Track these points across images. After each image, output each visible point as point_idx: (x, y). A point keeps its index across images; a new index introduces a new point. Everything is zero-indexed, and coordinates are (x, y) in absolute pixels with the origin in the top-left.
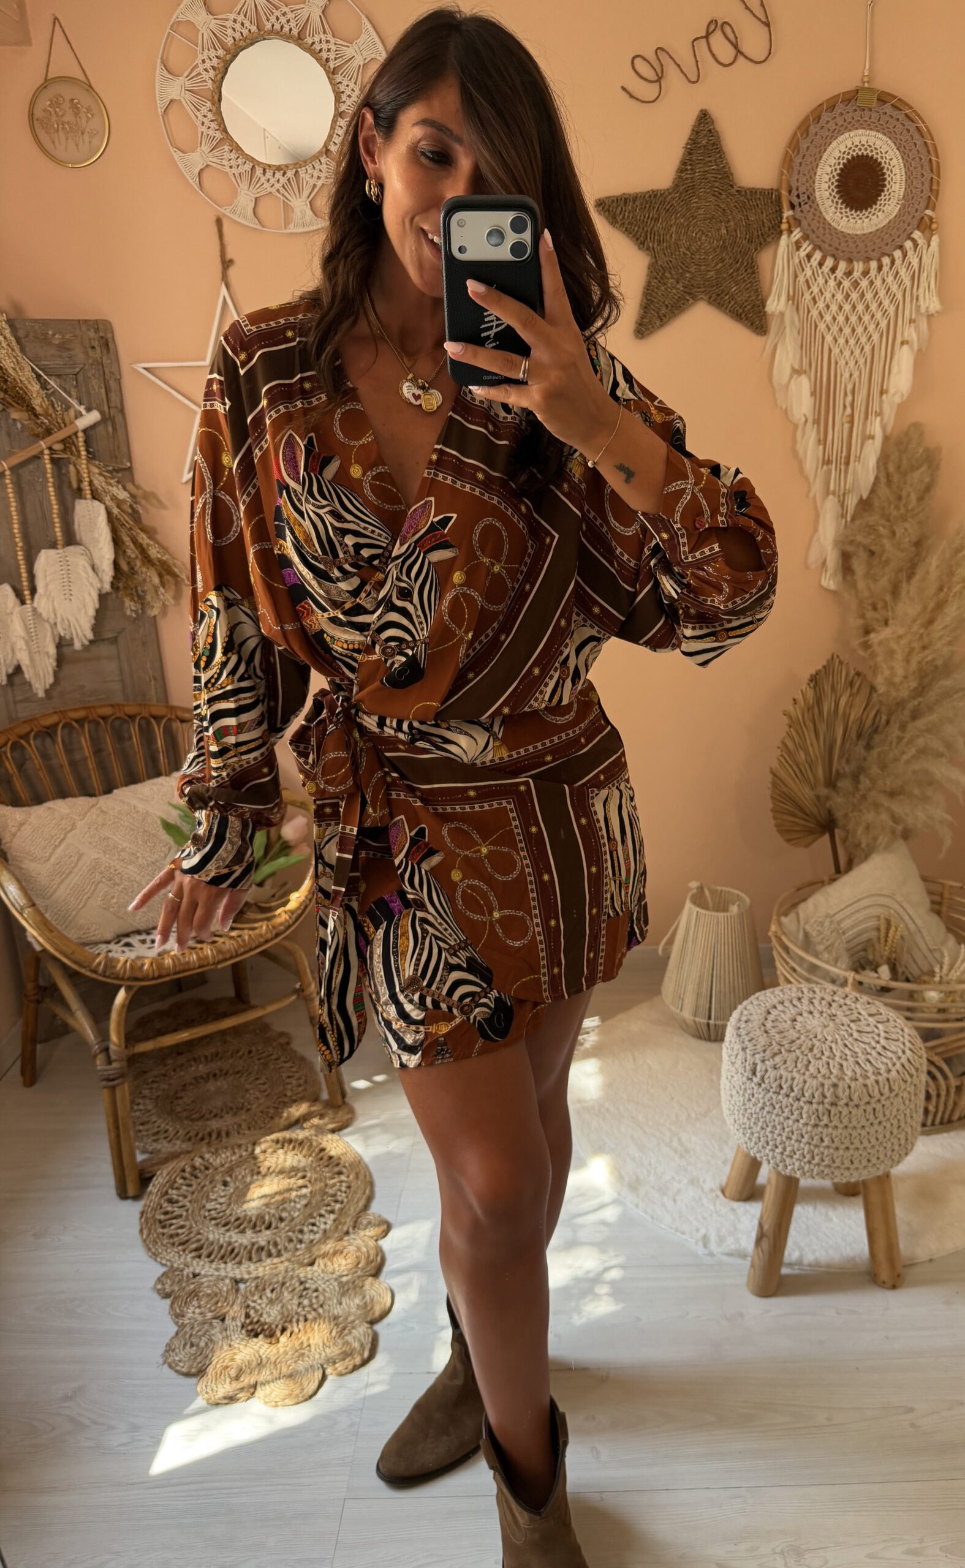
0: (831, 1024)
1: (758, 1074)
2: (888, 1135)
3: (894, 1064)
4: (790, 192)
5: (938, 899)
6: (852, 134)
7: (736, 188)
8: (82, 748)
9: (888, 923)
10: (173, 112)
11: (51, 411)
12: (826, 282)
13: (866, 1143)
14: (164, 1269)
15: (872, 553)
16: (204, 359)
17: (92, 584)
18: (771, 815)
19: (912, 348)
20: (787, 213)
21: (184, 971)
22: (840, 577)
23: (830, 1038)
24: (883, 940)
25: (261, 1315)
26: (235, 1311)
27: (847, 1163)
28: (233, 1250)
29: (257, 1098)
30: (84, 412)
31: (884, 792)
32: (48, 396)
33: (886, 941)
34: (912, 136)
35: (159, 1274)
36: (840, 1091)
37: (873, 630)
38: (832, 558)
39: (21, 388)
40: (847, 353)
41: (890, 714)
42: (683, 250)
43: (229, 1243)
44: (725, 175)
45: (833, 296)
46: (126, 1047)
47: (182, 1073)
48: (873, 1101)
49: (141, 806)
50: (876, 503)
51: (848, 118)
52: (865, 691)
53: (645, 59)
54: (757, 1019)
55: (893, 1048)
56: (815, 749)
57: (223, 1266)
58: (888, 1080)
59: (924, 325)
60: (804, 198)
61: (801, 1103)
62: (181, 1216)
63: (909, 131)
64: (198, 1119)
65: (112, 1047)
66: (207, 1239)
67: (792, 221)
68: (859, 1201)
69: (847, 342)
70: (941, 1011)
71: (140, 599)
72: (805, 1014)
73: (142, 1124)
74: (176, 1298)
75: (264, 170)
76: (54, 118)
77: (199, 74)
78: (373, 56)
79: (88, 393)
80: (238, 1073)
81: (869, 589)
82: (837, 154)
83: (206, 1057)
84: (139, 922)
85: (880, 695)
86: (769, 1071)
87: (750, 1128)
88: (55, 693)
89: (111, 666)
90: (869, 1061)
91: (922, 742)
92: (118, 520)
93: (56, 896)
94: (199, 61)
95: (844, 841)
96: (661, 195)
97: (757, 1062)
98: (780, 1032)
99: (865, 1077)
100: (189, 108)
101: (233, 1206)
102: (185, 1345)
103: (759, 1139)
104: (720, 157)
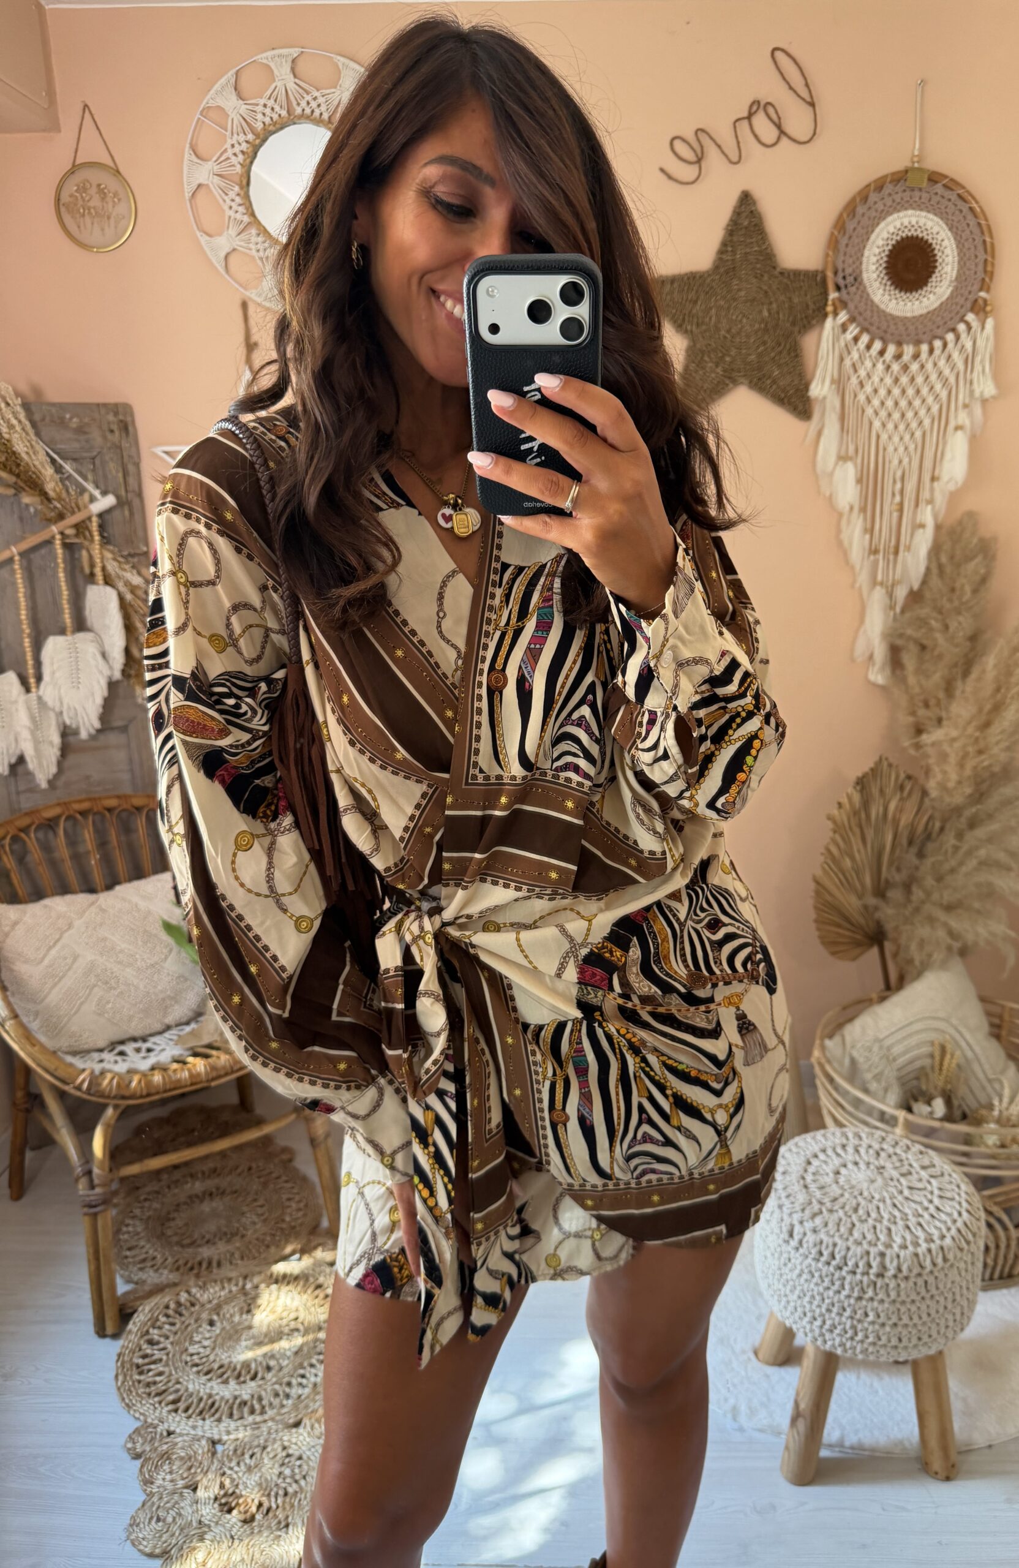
0: (880, 1181)
1: (797, 1237)
2: (941, 1310)
3: (949, 1229)
4: (836, 273)
5: (997, 1021)
6: (901, 214)
7: (778, 270)
8: (84, 841)
9: (943, 1050)
10: (201, 196)
11: (64, 495)
12: (874, 365)
13: (916, 1320)
14: (138, 1424)
15: (923, 647)
17: (101, 672)
18: (813, 926)
19: (965, 433)
20: (833, 295)
21: (175, 1089)
22: (888, 671)
23: (877, 1196)
24: (937, 1068)
25: (237, 1486)
26: (210, 1481)
27: (894, 1341)
28: (213, 1404)
29: (254, 1223)
30: (99, 496)
31: (941, 905)
32: (62, 480)
33: (941, 1069)
34: (964, 217)
35: (131, 1431)
37: (926, 730)
38: (880, 652)
39: (34, 473)
40: (896, 439)
41: (944, 821)
42: (723, 332)
43: (210, 1396)
44: (767, 256)
45: (882, 380)
46: (111, 1170)
47: (176, 1191)
48: (925, 1273)
49: (143, 904)
50: (928, 595)
51: (897, 198)
52: (916, 797)
53: (685, 140)
55: (948, 1210)
56: (862, 854)
57: (200, 1423)
58: (942, 1248)
59: (978, 410)
60: (850, 279)
61: (844, 1273)
62: (161, 1360)
63: (961, 211)
64: (190, 1245)
65: (96, 1171)
66: (187, 1390)
67: (838, 303)
69: (896, 427)
72: (850, 1166)
73: (130, 1249)
74: (147, 1460)
76: (80, 202)
77: (228, 158)
79: (105, 477)
80: (235, 1192)
81: (921, 686)
82: (886, 235)
83: (203, 1173)
84: (136, 1029)
85: (932, 800)
86: (809, 1233)
87: (786, 1296)
88: (60, 783)
89: (120, 756)
90: (920, 1225)
91: (982, 853)
92: (132, 606)
93: (47, 1000)
94: (228, 145)
95: (895, 955)
96: (701, 277)
97: (796, 1223)
98: (822, 1188)
99: (916, 1244)
100: (217, 192)
101: (218, 1351)
102: (151, 1518)
103: (796, 1309)
104: (763, 238)
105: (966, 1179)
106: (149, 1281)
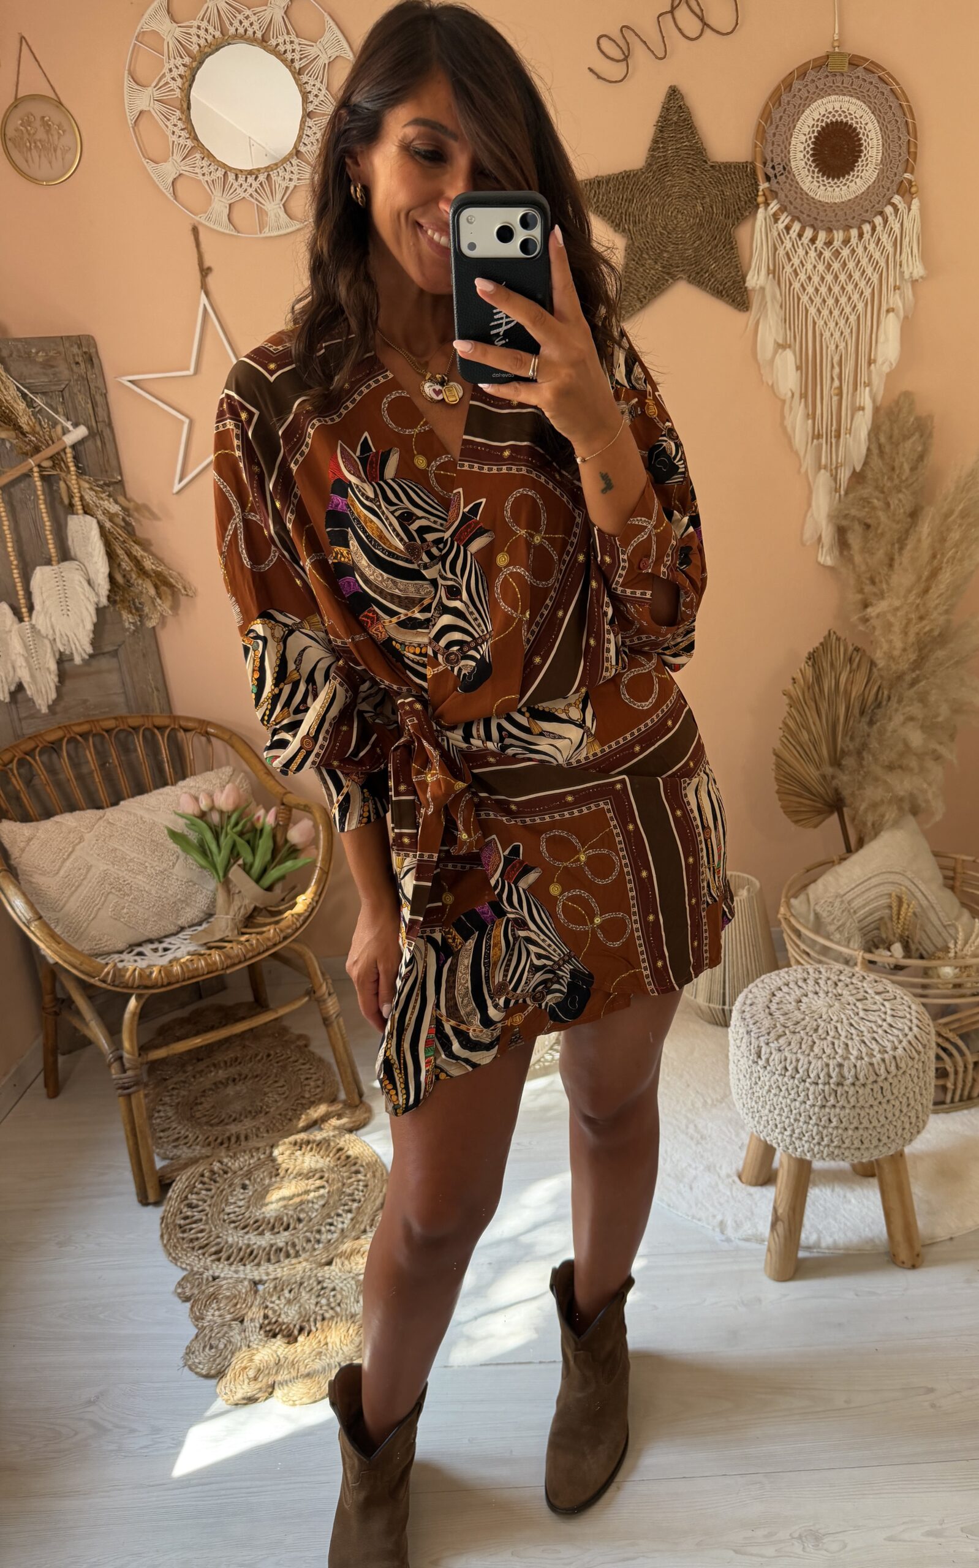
0: (837, 1004)
1: (763, 1057)
2: (897, 1113)
3: (901, 1042)
4: (765, 164)
5: (951, 874)
6: (825, 100)
7: (709, 163)
8: (88, 762)
9: (900, 900)
10: (143, 121)
11: (38, 428)
12: (807, 253)
13: (875, 1123)
14: (185, 1273)
15: (868, 526)
16: (188, 369)
17: (88, 598)
18: (776, 796)
19: (897, 316)
20: (763, 186)
21: (193, 977)
22: (836, 553)
23: (835, 1018)
24: (894, 917)
25: (279, 1315)
26: (255, 1314)
27: (857, 1143)
28: (252, 1252)
29: (276, 1101)
30: (71, 428)
32: (34, 414)
33: (898, 918)
34: (886, 98)
35: (179, 1278)
36: (846, 1070)
37: (871, 605)
38: (828, 534)
39: (7, 408)
40: (832, 325)
41: (891, 688)
42: (659, 229)
43: (248, 1246)
44: (698, 151)
45: (815, 267)
46: (140, 1055)
47: (202, 1079)
48: (880, 1079)
49: (147, 816)
50: (870, 475)
51: (820, 84)
52: (865, 666)
53: (610, 39)
54: (761, 1001)
55: (900, 1026)
56: (818, 727)
57: (242, 1268)
58: (895, 1058)
59: (908, 291)
60: (779, 168)
61: (807, 1084)
62: (201, 1220)
63: (883, 94)
64: (218, 1124)
65: (126, 1056)
66: (227, 1242)
67: (767, 193)
68: (875, 1181)
69: (831, 313)
70: (957, 986)
71: (138, 610)
72: (811, 995)
73: (163, 1131)
74: (195, 1301)
75: (237, 176)
76: (26, 136)
77: (167, 83)
78: (337, 54)
79: (75, 409)
80: (257, 1076)
81: (867, 564)
82: (811, 122)
83: (226, 1062)
84: (151, 932)
85: (879, 670)
86: (774, 1052)
87: (758, 1112)
88: (58, 709)
89: (113, 679)
90: (875, 1040)
92: (111, 533)
93: (66, 908)
94: (165, 70)
95: (852, 819)
96: (634, 175)
97: (762, 1044)
98: (784, 1014)
99: (871, 1056)
100: (158, 118)
101: (252, 1208)
102: (205, 1347)
103: (767, 1122)
104: (692, 133)
105: (918, 1002)
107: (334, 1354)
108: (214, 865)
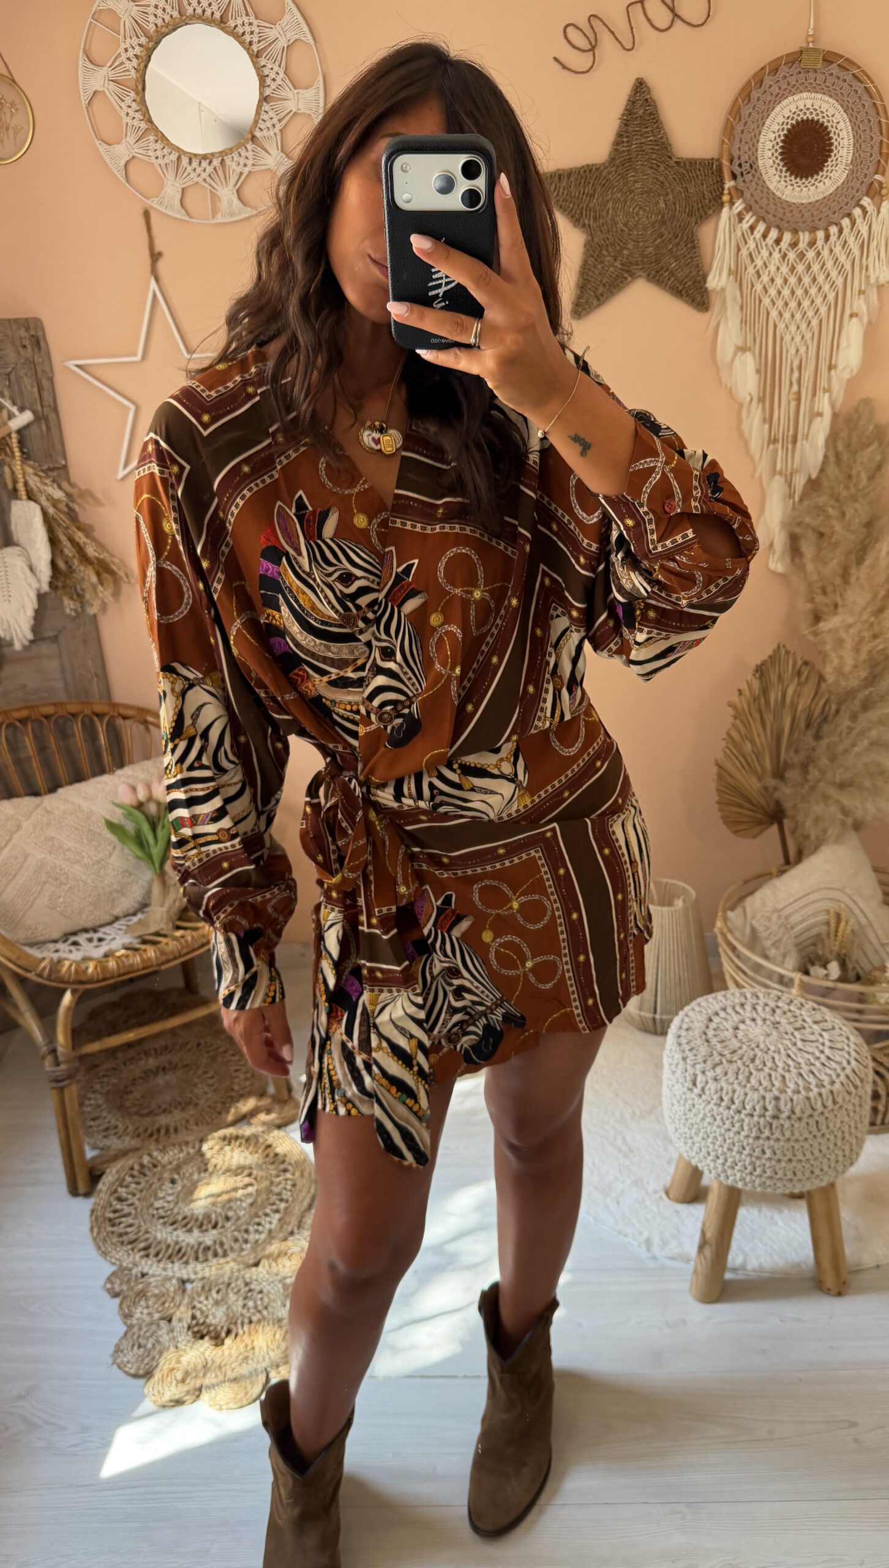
0: (775, 1033)
1: (699, 1085)
2: (832, 1146)
3: (838, 1076)
4: (731, 161)
6: (796, 97)
7: (674, 159)
8: (25, 747)
9: (839, 917)
12: (771, 254)
13: (809, 1155)
14: (114, 1268)
15: (821, 535)
16: (135, 354)
17: (30, 585)
18: (717, 806)
19: (861, 321)
20: (729, 184)
21: (129, 973)
22: (788, 560)
23: (772, 1048)
24: (833, 934)
25: (207, 1317)
26: (183, 1314)
27: (790, 1175)
28: (180, 1250)
29: (206, 1093)
30: (16, 413)
31: (834, 784)
33: (837, 936)
34: (860, 98)
35: (109, 1273)
36: (782, 1103)
37: (823, 617)
38: (780, 540)
40: (793, 328)
41: (840, 703)
42: (620, 225)
43: (177, 1243)
44: (663, 146)
45: (778, 269)
46: (74, 1048)
47: (132, 1067)
48: (816, 1114)
49: (85, 805)
50: (826, 484)
51: (792, 81)
52: (814, 680)
53: (577, 28)
54: (698, 1026)
55: (838, 1059)
56: (762, 739)
57: (170, 1265)
58: (832, 1092)
59: (873, 296)
60: (746, 167)
61: (743, 1116)
62: (129, 1214)
63: (856, 92)
64: (148, 1114)
65: (60, 1049)
66: (155, 1238)
67: (733, 192)
68: (803, 1204)
69: (793, 316)
71: (80, 597)
72: (748, 1022)
73: (93, 1120)
74: (125, 1298)
75: (190, 159)
77: (122, 63)
78: (297, 37)
79: (21, 392)
80: (187, 1066)
81: (819, 573)
82: (782, 120)
83: (156, 1051)
84: (87, 920)
85: (829, 684)
86: (710, 1081)
87: (691, 1138)
89: (53, 665)
90: (813, 1073)
91: (874, 733)
92: (55, 519)
94: (121, 50)
95: (794, 832)
96: (597, 169)
97: (698, 1072)
98: (722, 1042)
99: (809, 1089)
101: (180, 1204)
102: (133, 1346)
103: (700, 1149)
104: (657, 128)
105: (856, 1032)
106: (113, 1147)
107: (261, 1359)
108: (150, 857)
